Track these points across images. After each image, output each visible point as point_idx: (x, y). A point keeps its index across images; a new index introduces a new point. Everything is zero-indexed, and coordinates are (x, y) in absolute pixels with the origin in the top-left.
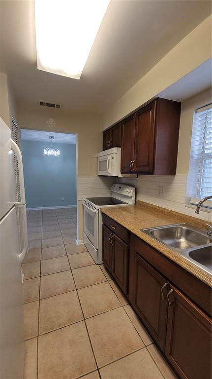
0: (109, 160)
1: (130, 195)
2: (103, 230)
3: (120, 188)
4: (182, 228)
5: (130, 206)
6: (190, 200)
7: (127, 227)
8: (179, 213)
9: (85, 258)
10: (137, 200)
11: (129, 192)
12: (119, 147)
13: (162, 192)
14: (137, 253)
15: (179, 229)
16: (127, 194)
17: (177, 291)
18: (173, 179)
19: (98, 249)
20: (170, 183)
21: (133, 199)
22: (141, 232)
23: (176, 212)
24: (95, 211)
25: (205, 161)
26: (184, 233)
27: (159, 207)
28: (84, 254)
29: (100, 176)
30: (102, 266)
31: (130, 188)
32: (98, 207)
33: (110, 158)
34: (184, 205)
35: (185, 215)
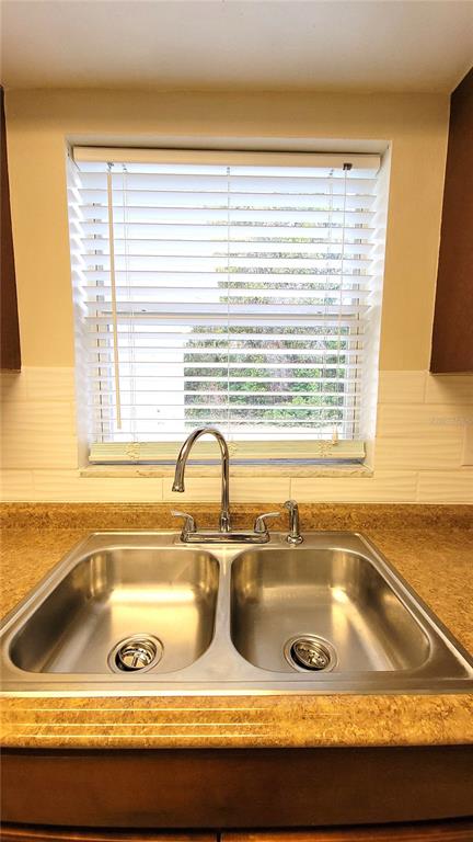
6: (89, 454)
8: (60, 505)
15: (98, 560)
18: (9, 386)
34: (77, 473)
35: (84, 505)
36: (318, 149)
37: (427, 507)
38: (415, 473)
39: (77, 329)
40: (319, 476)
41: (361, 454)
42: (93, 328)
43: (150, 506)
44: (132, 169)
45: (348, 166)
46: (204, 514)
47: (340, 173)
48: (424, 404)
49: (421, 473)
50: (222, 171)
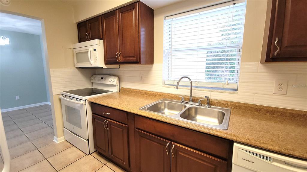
0: (91, 51)
1: (115, 83)
2: (94, 119)
3: (102, 78)
4: (165, 102)
5: (115, 93)
6: (165, 82)
7: (126, 110)
8: (159, 92)
9: (72, 153)
10: (121, 88)
11: (113, 81)
12: (101, 39)
13: (143, 78)
14: (137, 128)
15: (163, 103)
16: (111, 83)
17: (178, 145)
18: (152, 67)
19: (88, 140)
20: (149, 71)
21: (118, 87)
22: (141, 111)
23: (156, 92)
24: (82, 102)
25: (171, 54)
26: (167, 105)
27: (142, 90)
28: (69, 150)
29: (77, 68)
30: (95, 155)
31: (113, 77)
32: (84, 98)
33: (91, 49)
34: (162, 86)
35: (163, 93)
36: (225, 2)
37: (257, 105)
38: (254, 94)
39: (164, 55)
40: (219, 92)
41: (236, 88)
42: (168, 55)
43: (176, 95)
44: (177, 18)
45: (234, 4)
46: (188, 98)
47: (232, 6)
48: (257, 72)
49: (255, 95)
50: (198, 14)
